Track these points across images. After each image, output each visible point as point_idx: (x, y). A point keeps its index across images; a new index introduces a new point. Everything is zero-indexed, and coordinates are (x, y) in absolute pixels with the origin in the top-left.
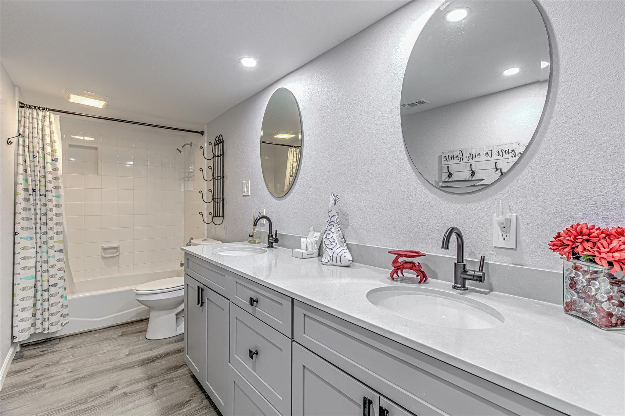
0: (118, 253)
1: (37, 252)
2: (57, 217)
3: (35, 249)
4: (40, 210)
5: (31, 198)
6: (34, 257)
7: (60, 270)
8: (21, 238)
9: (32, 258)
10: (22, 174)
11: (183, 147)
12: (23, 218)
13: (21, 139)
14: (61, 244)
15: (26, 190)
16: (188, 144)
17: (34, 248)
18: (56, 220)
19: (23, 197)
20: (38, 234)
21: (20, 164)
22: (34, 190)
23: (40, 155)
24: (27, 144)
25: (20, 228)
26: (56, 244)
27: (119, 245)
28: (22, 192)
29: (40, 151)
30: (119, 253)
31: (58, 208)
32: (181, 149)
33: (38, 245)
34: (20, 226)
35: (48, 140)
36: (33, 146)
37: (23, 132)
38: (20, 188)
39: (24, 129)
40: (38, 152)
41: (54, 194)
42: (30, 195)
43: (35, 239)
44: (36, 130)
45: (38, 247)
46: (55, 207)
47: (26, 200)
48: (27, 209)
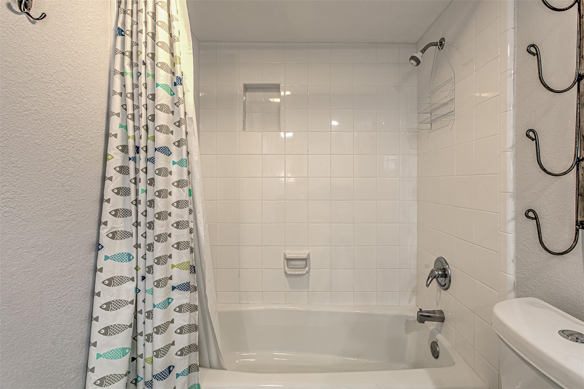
0: (307, 269)
1: (137, 291)
2: (179, 211)
3: (135, 283)
4: (146, 193)
5: (131, 164)
6: (131, 302)
7: (181, 333)
8: (106, 258)
9: (127, 303)
10: (118, 115)
11: (423, 51)
12: (116, 211)
13: (119, 38)
14: (185, 271)
15: (124, 149)
16: (435, 44)
17: (132, 279)
18: (178, 216)
19: (119, 165)
20: (140, 248)
21: (115, 93)
22: (137, 149)
23: (148, 71)
24: (128, 48)
25: (107, 235)
26: (175, 272)
27: (309, 255)
28: (115, 154)
29: (149, 62)
30: (310, 269)
31: (180, 189)
32: (419, 55)
33: (141, 272)
34: (106, 230)
35: (163, 36)
36: (138, 52)
37: (124, 23)
38: (115, 143)
39: (124, 18)
40: (144, 64)
41: (174, 157)
42: (130, 159)
43: (135, 259)
44: (143, 15)
45: (140, 278)
46: (177, 186)
47: (123, 170)
48: (122, 191)
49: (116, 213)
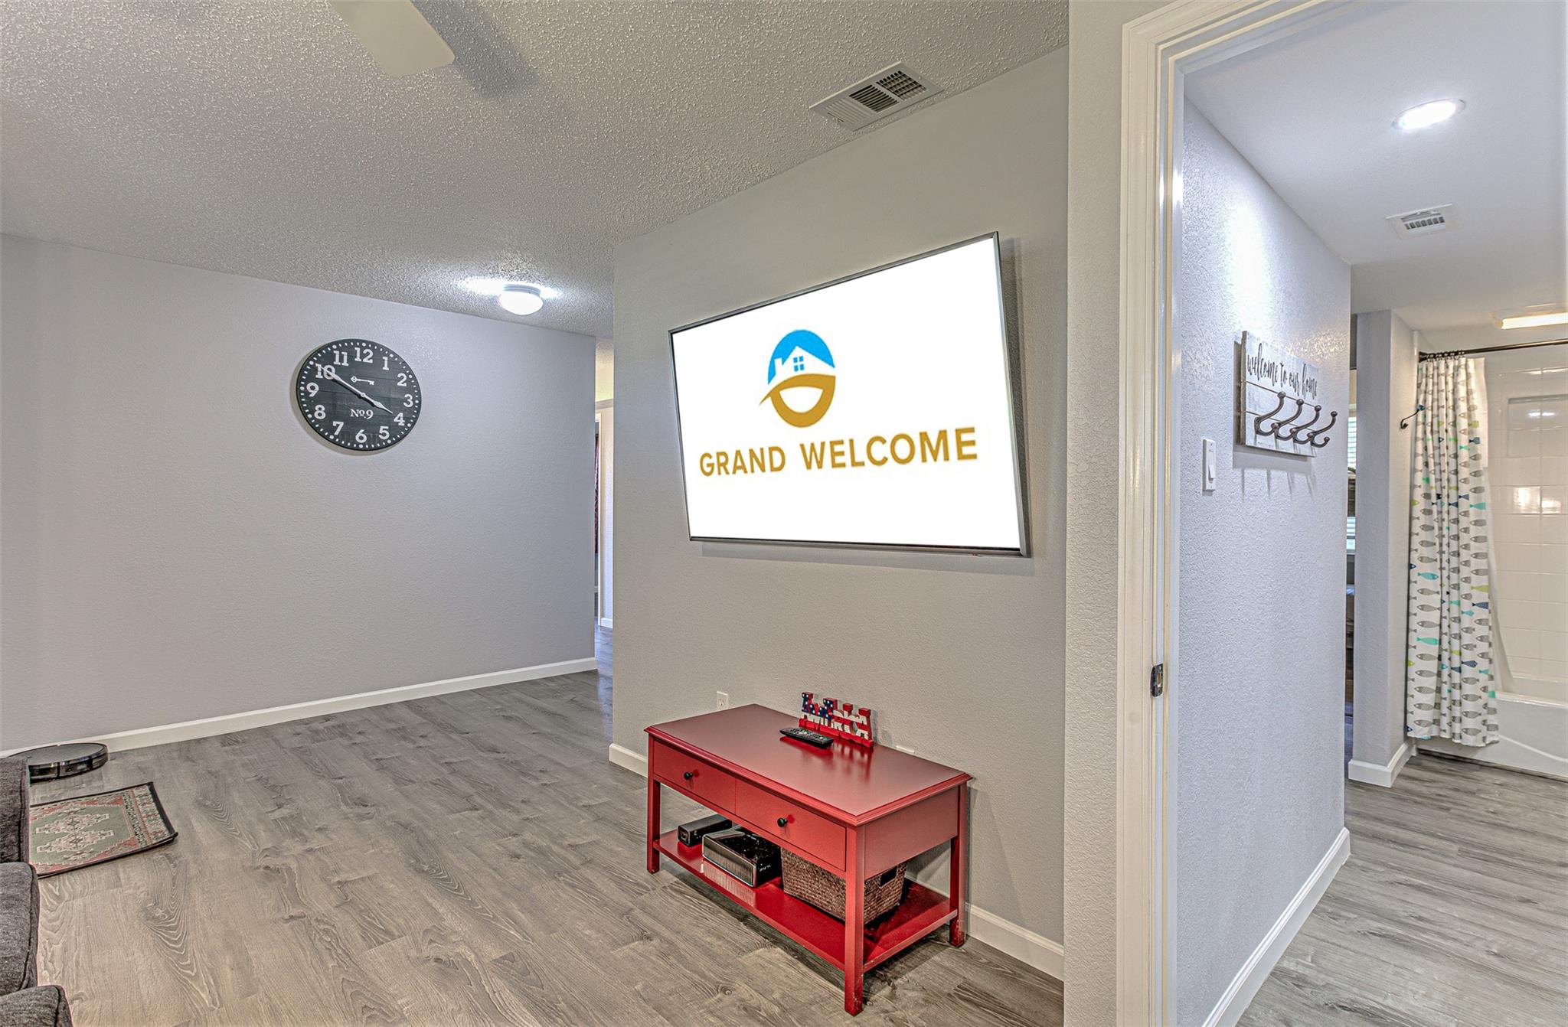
1: (1442, 602)
2: (1478, 544)
3: (1440, 596)
4: (1449, 530)
5: (1435, 508)
6: (1438, 609)
7: (1481, 641)
8: (1419, 575)
9: (1435, 609)
10: (1421, 471)
12: (1422, 541)
13: (1420, 416)
14: (1485, 593)
15: (1428, 496)
17: (1438, 593)
19: (1423, 508)
20: (1445, 570)
21: (1419, 455)
22: (1439, 496)
23: (1450, 436)
24: (1429, 419)
25: (1418, 559)
26: (1474, 592)
28: (1420, 500)
29: (1450, 429)
31: (1479, 528)
33: (1445, 589)
34: (1417, 555)
35: (1463, 407)
36: (1438, 422)
37: (1425, 401)
38: (1419, 493)
39: (1425, 396)
40: (1446, 431)
41: (1472, 501)
42: (1433, 504)
43: (1439, 578)
44: (1444, 394)
45: (1444, 593)
46: (1475, 525)
47: (1428, 512)
48: (1428, 528)
49: (1422, 543)
